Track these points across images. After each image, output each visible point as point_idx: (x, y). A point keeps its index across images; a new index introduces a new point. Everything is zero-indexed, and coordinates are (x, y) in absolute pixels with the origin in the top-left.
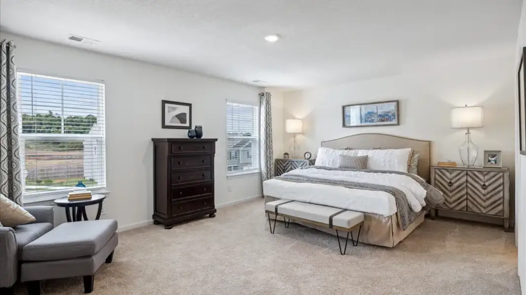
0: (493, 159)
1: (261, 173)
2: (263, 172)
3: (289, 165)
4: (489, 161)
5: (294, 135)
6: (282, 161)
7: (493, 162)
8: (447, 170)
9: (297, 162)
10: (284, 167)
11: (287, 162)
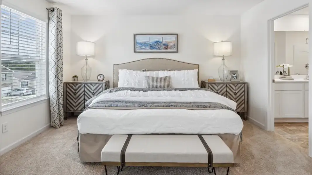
0: (235, 76)
1: (49, 100)
2: (51, 99)
3: (82, 88)
4: (233, 77)
5: (86, 57)
6: (73, 84)
7: (235, 78)
8: (215, 84)
9: (91, 84)
10: (75, 90)
11: (79, 85)
